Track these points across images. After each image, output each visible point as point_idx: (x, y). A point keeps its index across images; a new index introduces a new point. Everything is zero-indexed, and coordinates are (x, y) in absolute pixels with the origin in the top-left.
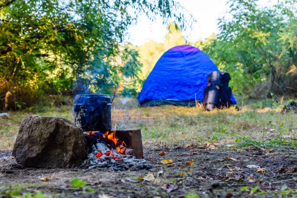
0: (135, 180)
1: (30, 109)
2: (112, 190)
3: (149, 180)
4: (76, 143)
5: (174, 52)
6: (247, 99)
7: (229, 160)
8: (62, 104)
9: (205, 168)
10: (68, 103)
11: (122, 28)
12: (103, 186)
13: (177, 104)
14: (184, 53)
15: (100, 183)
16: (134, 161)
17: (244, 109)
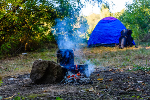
0: (85, 91)
1: (37, 51)
2: (74, 97)
3: (91, 91)
4: (58, 72)
5: (104, 21)
6: (141, 41)
7: (129, 78)
8: (51, 48)
9: (118, 83)
10: (54, 47)
11: (79, 10)
12: (70, 95)
13: (106, 46)
14: (109, 21)
15: (69, 93)
16: (85, 79)
17: (139, 47)
